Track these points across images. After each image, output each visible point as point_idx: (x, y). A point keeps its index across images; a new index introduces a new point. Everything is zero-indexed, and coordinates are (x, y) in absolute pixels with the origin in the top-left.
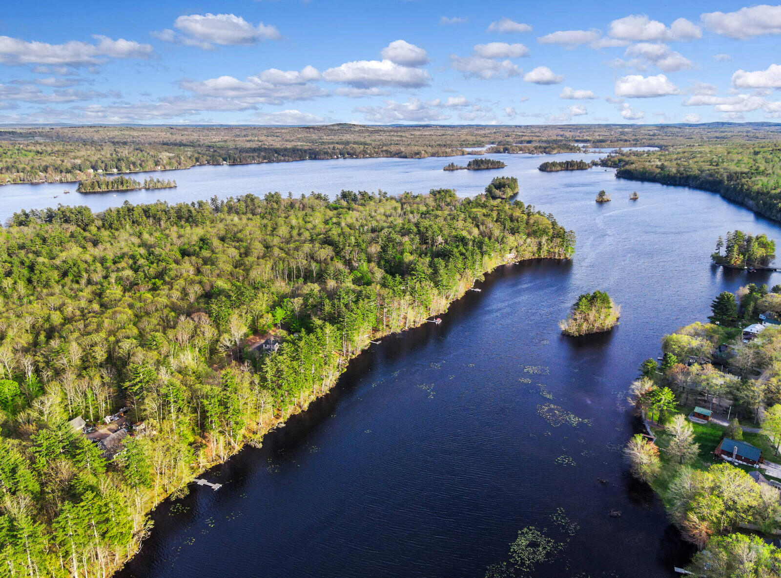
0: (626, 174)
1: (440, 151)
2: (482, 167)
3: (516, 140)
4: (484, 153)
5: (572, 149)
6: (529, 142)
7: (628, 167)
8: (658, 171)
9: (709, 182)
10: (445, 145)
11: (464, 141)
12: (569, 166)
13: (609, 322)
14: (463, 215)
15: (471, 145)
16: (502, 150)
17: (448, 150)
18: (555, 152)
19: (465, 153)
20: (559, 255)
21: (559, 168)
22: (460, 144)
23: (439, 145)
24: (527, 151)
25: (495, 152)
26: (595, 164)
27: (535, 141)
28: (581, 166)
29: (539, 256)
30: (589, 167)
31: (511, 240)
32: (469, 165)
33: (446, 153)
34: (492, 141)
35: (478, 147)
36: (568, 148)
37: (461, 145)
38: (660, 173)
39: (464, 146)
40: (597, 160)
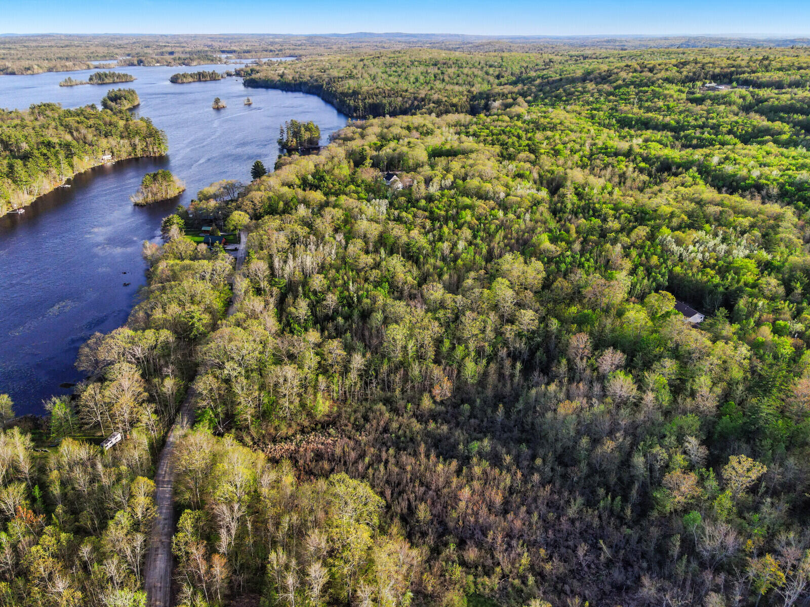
0: (252, 83)
1: (58, 65)
2: (107, 81)
3: (156, 51)
4: (114, 66)
5: (213, 60)
6: (172, 53)
7: (253, 76)
8: (278, 78)
9: (313, 87)
10: (67, 58)
11: (92, 53)
12: (201, 77)
13: (172, 193)
14: (54, 124)
15: (101, 57)
16: (136, 62)
17: (69, 64)
18: (195, 63)
19: (92, 67)
20: (154, 153)
21: (191, 80)
22: (87, 57)
23: (60, 58)
24: (165, 63)
25: (129, 65)
26: (229, 75)
27: (178, 52)
28: (214, 77)
29: (136, 155)
30: (222, 77)
31: (104, 142)
32: (91, 79)
33: (67, 67)
34: (127, 52)
35: (111, 60)
36: (209, 59)
37: (89, 58)
38: (279, 81)
39: (92, 59)
40: (233, 71)
